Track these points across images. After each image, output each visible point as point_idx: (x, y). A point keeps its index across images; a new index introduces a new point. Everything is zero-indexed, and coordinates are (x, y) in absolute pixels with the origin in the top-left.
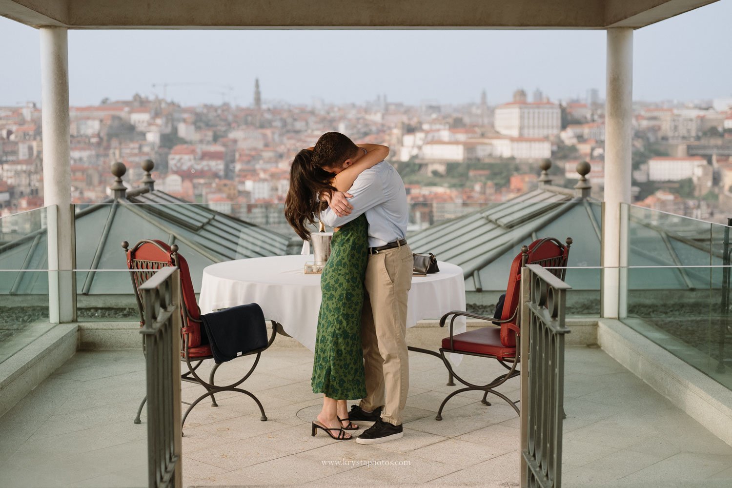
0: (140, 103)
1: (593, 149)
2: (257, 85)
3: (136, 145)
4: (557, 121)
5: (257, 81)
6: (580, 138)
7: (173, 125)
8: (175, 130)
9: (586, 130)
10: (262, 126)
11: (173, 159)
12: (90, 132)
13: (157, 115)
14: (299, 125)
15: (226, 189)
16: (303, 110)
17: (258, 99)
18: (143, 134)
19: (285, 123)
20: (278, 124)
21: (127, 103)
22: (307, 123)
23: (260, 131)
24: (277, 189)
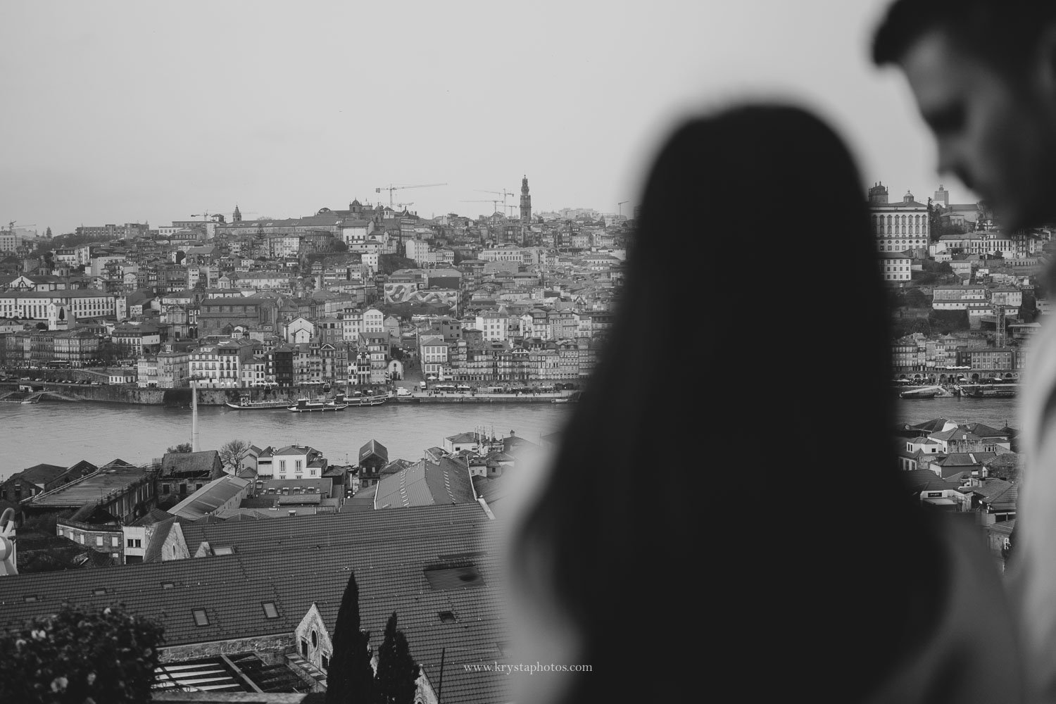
0: (358, 213)
1: (975, 269)
2: (525, 188)
3: (344, 271)
4: (923, 230)
5: (525, 182)
6: (958, 253)
7: (399, 243)
8: (402, 249)
9: (965, 242)
10: (526, 244)
11: (390, 288)
12: (286, 253)
13: (377, 230)
14: (579, 241)
15: (447, 328)
16: (588, 221)
17: (526, 206)
18: (358, 255)
19: (559, 239)
20: (550, 240)
21: (340, 214)
22: (591, 239)
23: (523, 249)
24: (518, 329)
